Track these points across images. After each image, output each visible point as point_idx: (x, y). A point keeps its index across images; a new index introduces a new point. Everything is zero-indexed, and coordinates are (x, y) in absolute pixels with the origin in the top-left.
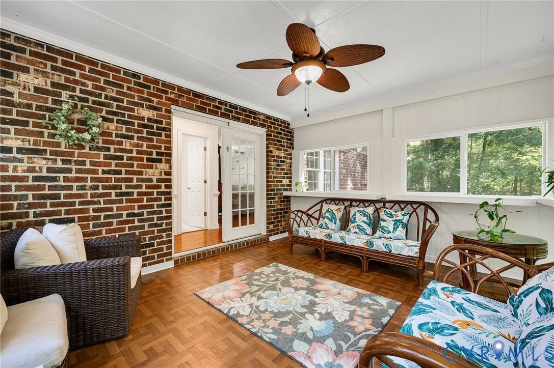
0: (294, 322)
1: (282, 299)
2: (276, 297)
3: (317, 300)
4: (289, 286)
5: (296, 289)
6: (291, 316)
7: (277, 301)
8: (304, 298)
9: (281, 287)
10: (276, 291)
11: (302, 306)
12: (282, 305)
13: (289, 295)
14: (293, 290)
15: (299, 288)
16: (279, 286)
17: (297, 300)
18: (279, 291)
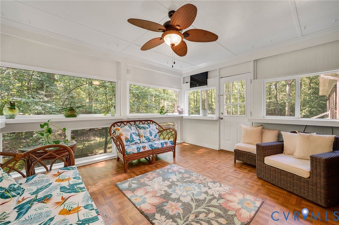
0: (183, 178)
1: (190, 191)
2: (195, 192)
3: (166, 189)
4: (184, 204)
5: (178, 200)
6: (184, 181)
7: (193, 190)
8: (174, 191)
9: (191, 203)
10: (195, 199)
11: (177, 185)
12: (190, 186)
13: (185, 194)
14: (182, 199)
15: (176, 201)
16: (194, 205)
17: (179, 190)
18: (193, 198)
